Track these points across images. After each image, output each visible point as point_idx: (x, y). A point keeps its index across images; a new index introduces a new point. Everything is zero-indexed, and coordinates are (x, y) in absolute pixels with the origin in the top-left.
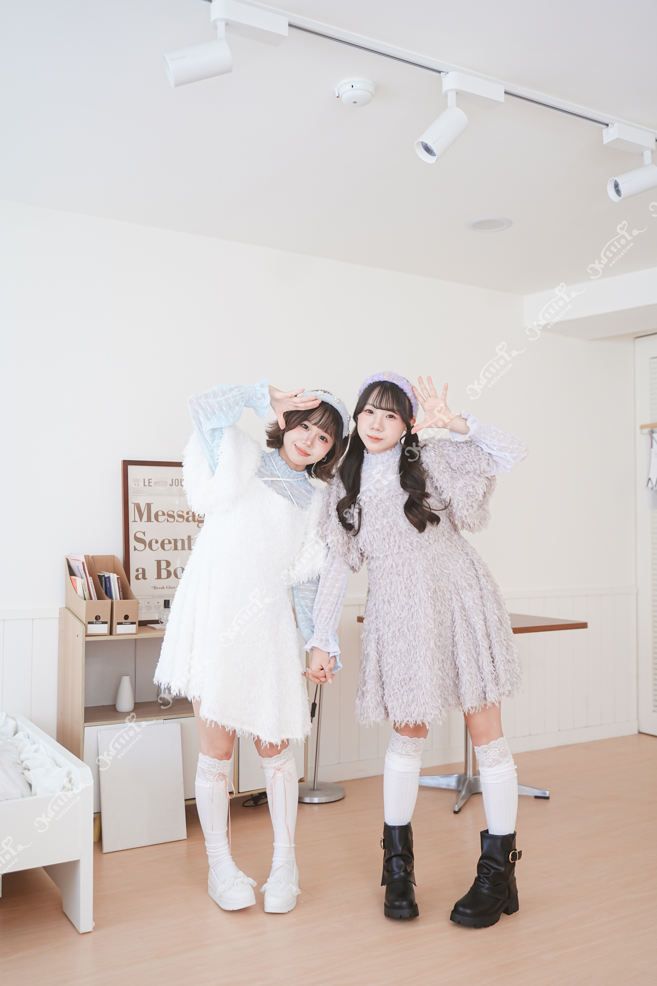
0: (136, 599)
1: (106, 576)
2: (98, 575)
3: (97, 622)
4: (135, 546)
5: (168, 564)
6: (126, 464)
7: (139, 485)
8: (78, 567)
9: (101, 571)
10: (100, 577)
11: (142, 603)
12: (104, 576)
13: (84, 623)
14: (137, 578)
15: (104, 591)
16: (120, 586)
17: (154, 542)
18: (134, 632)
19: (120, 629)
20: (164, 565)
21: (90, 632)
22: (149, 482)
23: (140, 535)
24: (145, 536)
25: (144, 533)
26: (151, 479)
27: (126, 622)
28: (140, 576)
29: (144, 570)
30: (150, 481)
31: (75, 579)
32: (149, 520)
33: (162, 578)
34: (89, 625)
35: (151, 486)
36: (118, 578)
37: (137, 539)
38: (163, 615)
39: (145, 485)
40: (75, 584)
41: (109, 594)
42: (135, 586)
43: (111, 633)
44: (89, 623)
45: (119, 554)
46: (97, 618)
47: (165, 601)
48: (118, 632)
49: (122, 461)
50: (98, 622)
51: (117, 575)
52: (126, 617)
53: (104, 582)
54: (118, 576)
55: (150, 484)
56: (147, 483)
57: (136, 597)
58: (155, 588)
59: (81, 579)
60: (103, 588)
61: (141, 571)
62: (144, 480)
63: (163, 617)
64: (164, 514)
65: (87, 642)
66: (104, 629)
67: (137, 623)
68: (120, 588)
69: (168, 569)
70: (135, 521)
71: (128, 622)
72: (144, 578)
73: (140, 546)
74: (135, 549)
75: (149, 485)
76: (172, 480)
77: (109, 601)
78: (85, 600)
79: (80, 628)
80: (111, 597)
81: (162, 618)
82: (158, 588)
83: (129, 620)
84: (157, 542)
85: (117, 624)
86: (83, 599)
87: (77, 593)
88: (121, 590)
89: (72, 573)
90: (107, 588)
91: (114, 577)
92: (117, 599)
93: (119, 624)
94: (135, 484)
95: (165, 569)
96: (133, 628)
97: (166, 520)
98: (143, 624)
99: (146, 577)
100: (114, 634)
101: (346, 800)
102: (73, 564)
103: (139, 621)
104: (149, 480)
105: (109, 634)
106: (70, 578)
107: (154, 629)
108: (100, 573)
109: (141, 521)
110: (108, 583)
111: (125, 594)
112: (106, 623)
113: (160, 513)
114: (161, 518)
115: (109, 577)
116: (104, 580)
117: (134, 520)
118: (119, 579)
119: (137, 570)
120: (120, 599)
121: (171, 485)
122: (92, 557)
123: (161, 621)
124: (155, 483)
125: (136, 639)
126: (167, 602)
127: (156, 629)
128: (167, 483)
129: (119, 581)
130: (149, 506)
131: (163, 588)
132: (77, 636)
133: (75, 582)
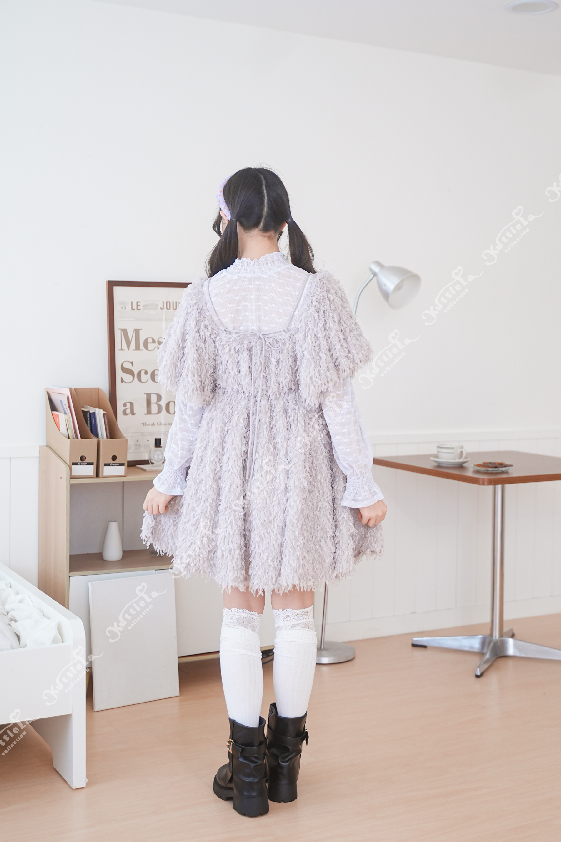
0: (124, 438)
1: (91, 412)
2: (83, 411)
3: (82, 463)
4: (122, 378)
5: (159, 397)
6: (112, 284)
7: (126, 309)
8: (61, 401)
9: (84, 405)
10: (85, 413)
11: (130, 443)
12: (89, 411)
13: (68, 463)
14: (125, 413)
15: (88, 429)
16: (106, 423)
17: (143, 373)
18: (123, 474)
19: (107, 471)
20: (154, 399)
21: (74, 474)
22: (137, 305)
23: (127, 366)
24: (133, 366)
25: (132, 363)
26: (140, 302)
27: (114, 464)
28: (128, 411)
29: (132, 404)
30: (139, 304)
31: (58, 416)
32: (137, 348)
33: (152, 413)
34: (73, 467)
35: (140, 310)
36: (104, 414)
37: (125, 370)
38: (154, 455)
39: (133, 308)
40: (58, 421)
41: (94, 431)
42: (123, 422)
43: (97, 475)
44: (74, 464)
45: (105, 387)
46: (82, 458)
47: (156, 439)
48: (105, 474)
49: (107, 281)
50: (84, 463)
51: (103, 410)
52: (114, 458)
53: (88, 419)
54: (105, 412)
55: (139, 307)
56: (135, 306)
57: (125, 435)
58: (145, 424)
59: (64, 415)
60: (88, 426)
61: (128, 405)
62: (132, 302)
63: (154, 457)
64: (154, 341)
65: (72, 486)
66: (90, 470)
67: (126, 464)
68: (107, 425)
69: (159, 403)
70: (122, 349)
71: (116, 464)
72: (132, 413)
73: (128, 377)
74: (122, 381)
75: (137, 309)
76: (163, 302)
77: (95, 440)
78: (69, 438)
79: (63, 470)
80: (96, 435)
81: (152, 458)
82: (148, 425)
83: (117, 461)
84: (146, 373)
85: (103, 465)
86: (66, 438)
87: (60, 431)
88: (107, 427)
89: (53, 408)
90: (93, 426)
91: (100, 414)
92: (104, 438)
93: (106, 465)
94: (122, 308)
95: (155, 403)
96: (120, 470)
97: (157, 348)
98: (132, 464)
99: (135, 412)
100: (100, 476)
101: (356, 661)
102: (54, 398)
103: (128, 462)
104: (137, 303)
105: (95, 476)
106: (52, 414)
107: (144, 470)
108: (83, 407)
109: (128, 349)
110: (93, 419)
111: (113, 432)
112: (91, 464)
113: (150, 340)
114: (150, 346)
115: (94, 413)
116: (88, 416)
117: (120, 349)
118: (105, 416)
119: (125, 405)
120: (107, 438)
121: (162, 308)
122: (75, 389)
123: (152, 461)
124: (144, 306)
125: (123, 482)
126: (157, 441)
127: (147, 470)
128: (157, 305)
129: (106, 418)
130: (137, 332)
131: (153, 424)
132: (60, 478)
133: (58, 419)
